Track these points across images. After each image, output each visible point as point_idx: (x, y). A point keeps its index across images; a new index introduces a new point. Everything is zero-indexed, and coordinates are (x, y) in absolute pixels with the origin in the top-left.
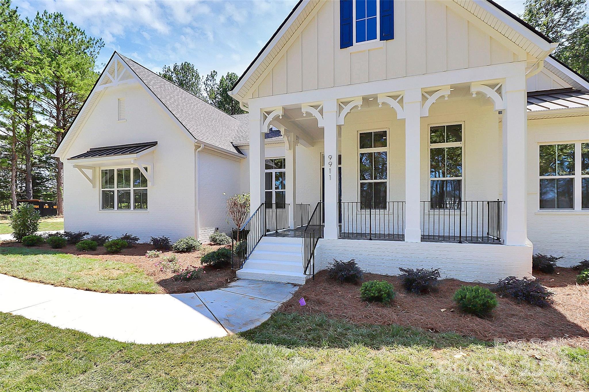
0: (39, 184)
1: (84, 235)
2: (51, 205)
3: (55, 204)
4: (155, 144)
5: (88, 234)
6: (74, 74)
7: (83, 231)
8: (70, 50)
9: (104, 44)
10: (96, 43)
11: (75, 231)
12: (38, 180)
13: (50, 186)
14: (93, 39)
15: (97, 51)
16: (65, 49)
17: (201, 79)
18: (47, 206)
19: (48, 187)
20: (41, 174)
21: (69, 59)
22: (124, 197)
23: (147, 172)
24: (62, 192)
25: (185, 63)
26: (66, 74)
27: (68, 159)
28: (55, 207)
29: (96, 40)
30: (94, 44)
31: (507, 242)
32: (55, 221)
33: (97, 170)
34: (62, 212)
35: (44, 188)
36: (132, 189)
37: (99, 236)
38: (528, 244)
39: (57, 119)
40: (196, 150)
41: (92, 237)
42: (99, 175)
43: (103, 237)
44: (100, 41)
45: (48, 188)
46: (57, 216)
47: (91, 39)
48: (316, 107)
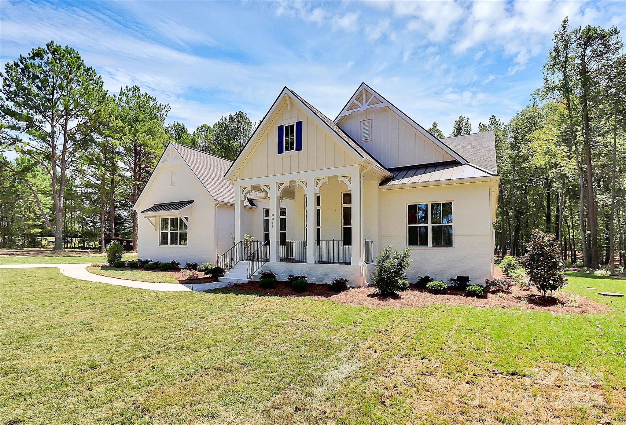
0: (119, 223)
1: (149, 262)
2: (128, 242)
3: (131, 241)
4: (192, 202)
5: (152, 261)
6: (147, 137)
7: (149, 259)
8: (145, 117)
9: (171, 109)
10: (164, 108)
11: (144, 259)
12: (119, 221)
13: (128, 226)
14: (162, 105)
15: (164, 114)
16: (142, 116)
17: (254, 125)
18: (125, 243)
19: (126, 226)
20: (121, 215)
21: (144, 126)
22: (174, 236)
23: (187, 220)
24: (137, 231)
25: (239, 112)
26: (142, 138)
27: (141, 212)
28: (131, 244)
29: (164, 105)
30: (163, 109)
31: (352, 263)
32: (131, 255)
33: (158, 218)
34: (136, 248)
35: (123, 227)
36: (178, 231)
37: (158, 262)
39: (134, 170)
40: (215, 206)
41: (153, 262)
42: (159, 221)
43: (160, 263)
44: (167, 106)
45: (126, 228)
46: (132, 251)
47: (160, 106)
48: (267, 186)
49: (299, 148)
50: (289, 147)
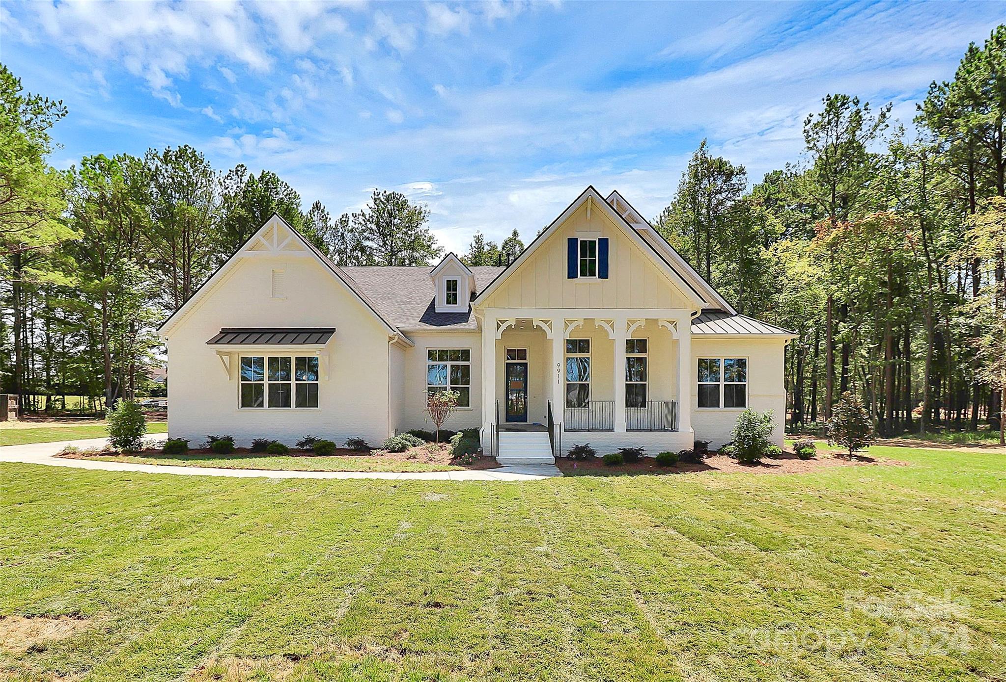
4: (331, 331)
31: (680, 430)
36: (293, 383)
38: (691, 430)
40: (389, 342)
42: (237, 363)
48: (546, 322)
49: (604, 274)
50: (588, 271)
